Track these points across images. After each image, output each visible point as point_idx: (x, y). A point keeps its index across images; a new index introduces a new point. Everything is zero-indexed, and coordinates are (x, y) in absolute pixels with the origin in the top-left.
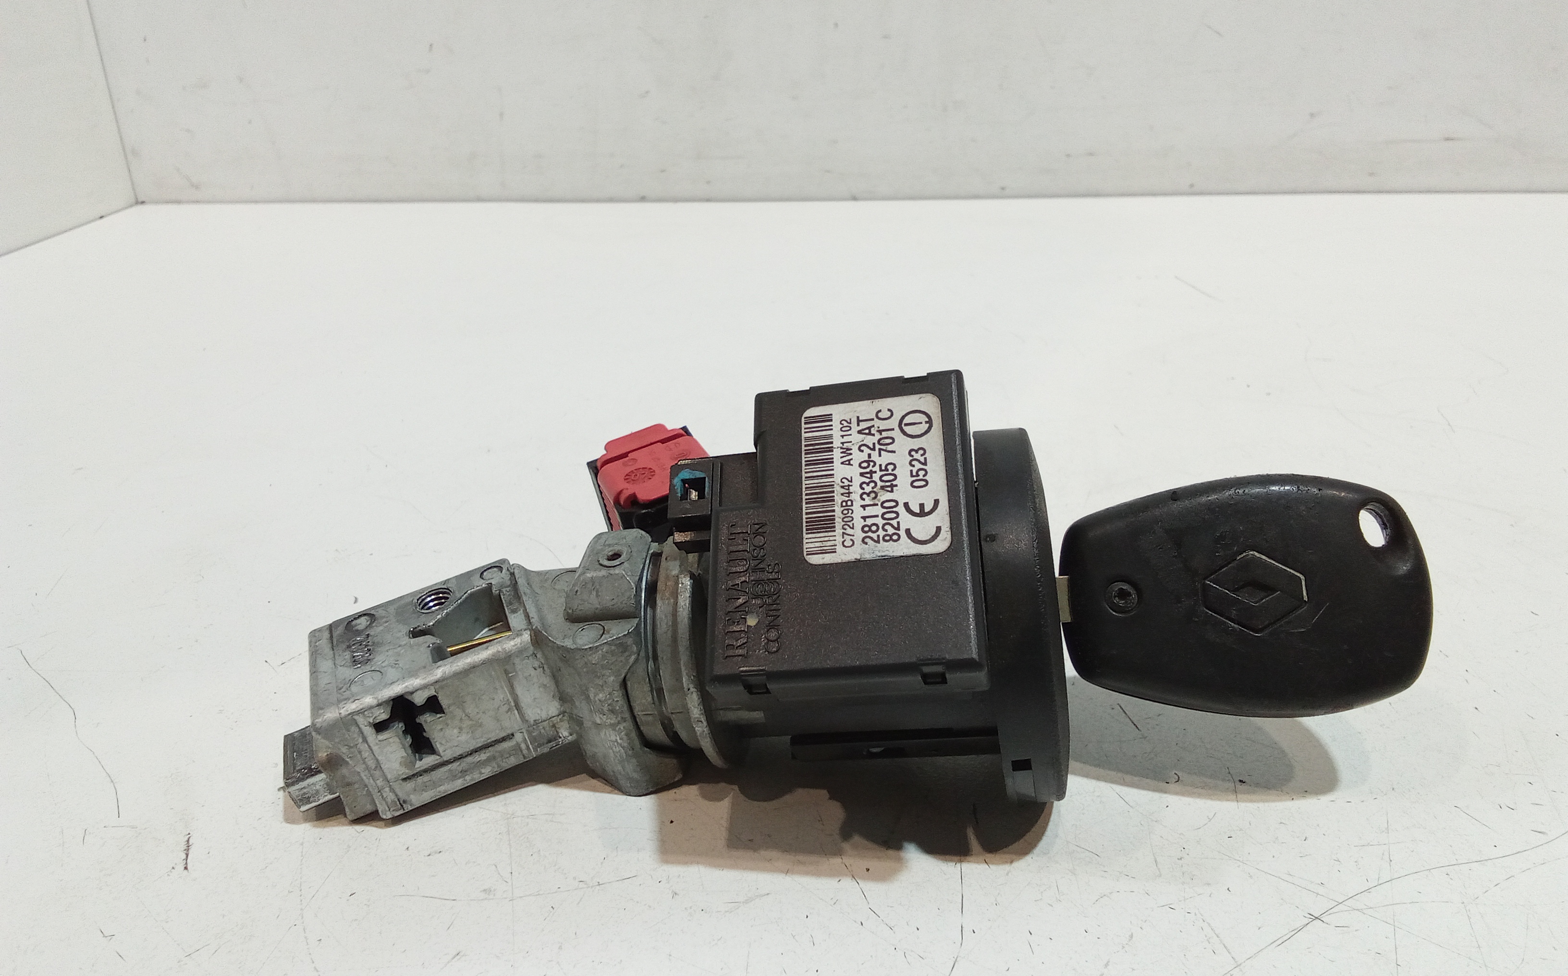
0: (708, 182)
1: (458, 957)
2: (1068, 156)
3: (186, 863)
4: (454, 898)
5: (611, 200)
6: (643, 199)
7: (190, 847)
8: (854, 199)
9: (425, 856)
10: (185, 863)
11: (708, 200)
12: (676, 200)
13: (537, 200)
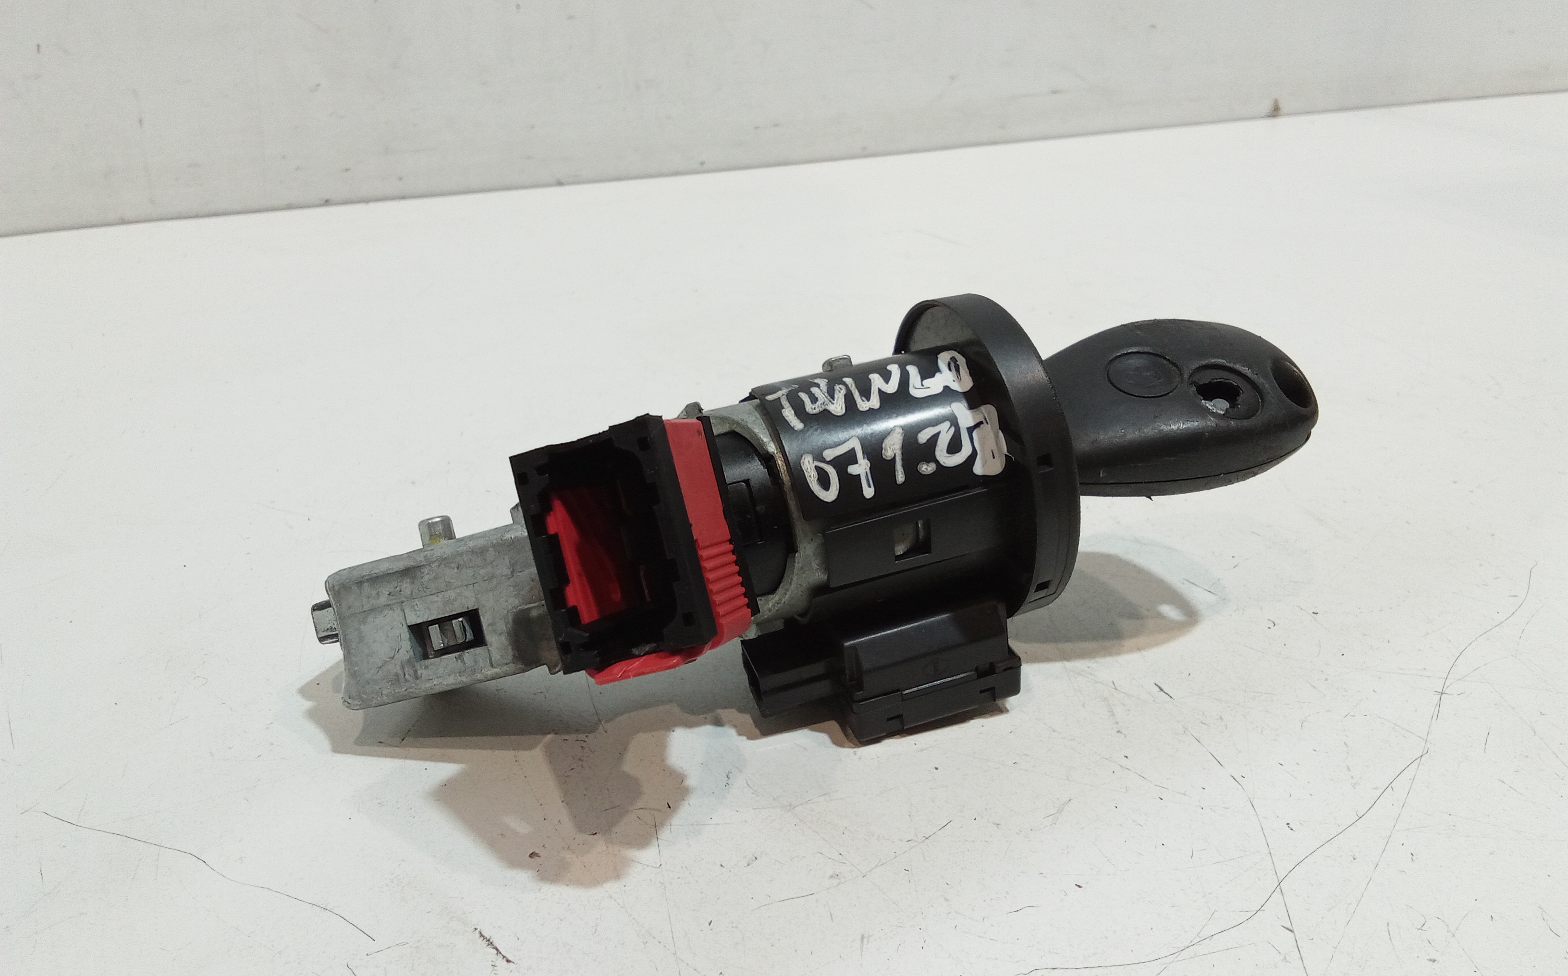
0: (401, 179)
1: (865, 940)
2: (757, 128)
3: (504, 957)
4: (812, 893)
5: (289, 207)
6: (327, 203)
7: (491, 941)
8: (560, 184)
9: (745, 867)
10: (502, 957)
11: (403, 198)
12: (366, 201)
13: (197, 216)
